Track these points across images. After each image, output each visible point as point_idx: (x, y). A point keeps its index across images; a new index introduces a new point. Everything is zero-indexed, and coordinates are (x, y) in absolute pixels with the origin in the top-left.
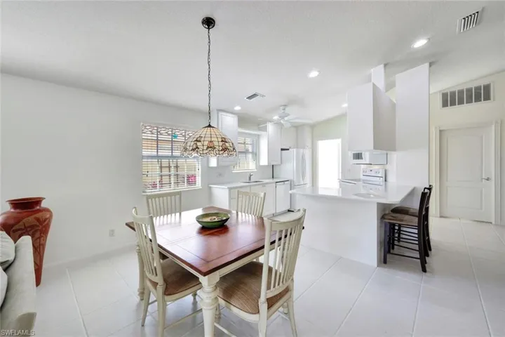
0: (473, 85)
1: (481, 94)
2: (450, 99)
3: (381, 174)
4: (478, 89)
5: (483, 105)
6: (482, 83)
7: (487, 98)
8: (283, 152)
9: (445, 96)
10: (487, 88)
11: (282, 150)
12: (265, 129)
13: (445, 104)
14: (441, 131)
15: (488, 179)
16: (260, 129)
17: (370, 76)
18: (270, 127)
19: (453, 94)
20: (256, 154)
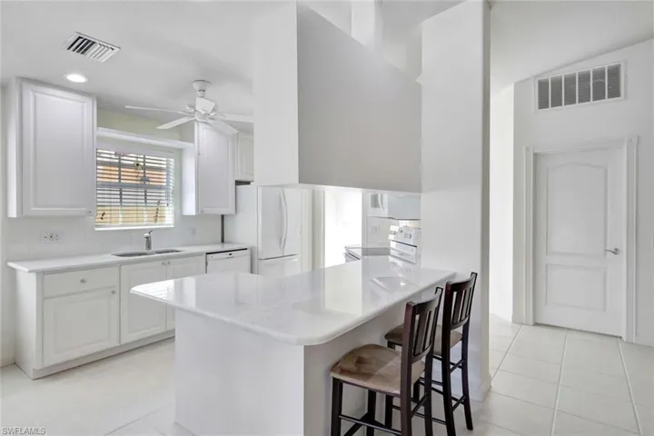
0: (591, 67)
1: (605, 84)
2: (552, 94)
4: (599, 74)
5: (607, 104)
6: (605, 62)
7: (615, 93)
8: (241, 187)
9: (543, 86)
10: (615, 72)
11: (238, 183)
13: (543, 104)
14: (536, 155)
15: (616, 252)
19: (557, 83)
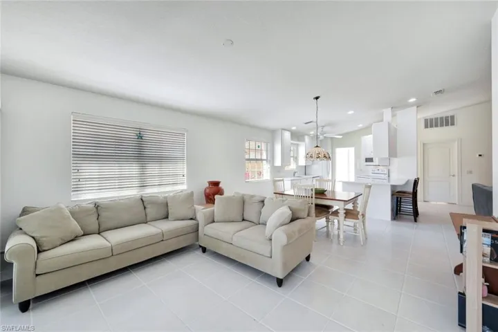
0: (444, 115)
1: (448, 121)
2: (430, 123)
3: (386, 172)
4: (447, 118)
5: (450, 128)
6: (449, 114)
7: (453, 124)
9: (426, 121)
10: (452, 117)
12: (304, 141)
13: (426, 127)
14: (424, 144)
15: (454, 176)
16: (299, 140)
17: (383, 114)
18: (307, 138)
19: (431, 120)
20: (296, 158)
